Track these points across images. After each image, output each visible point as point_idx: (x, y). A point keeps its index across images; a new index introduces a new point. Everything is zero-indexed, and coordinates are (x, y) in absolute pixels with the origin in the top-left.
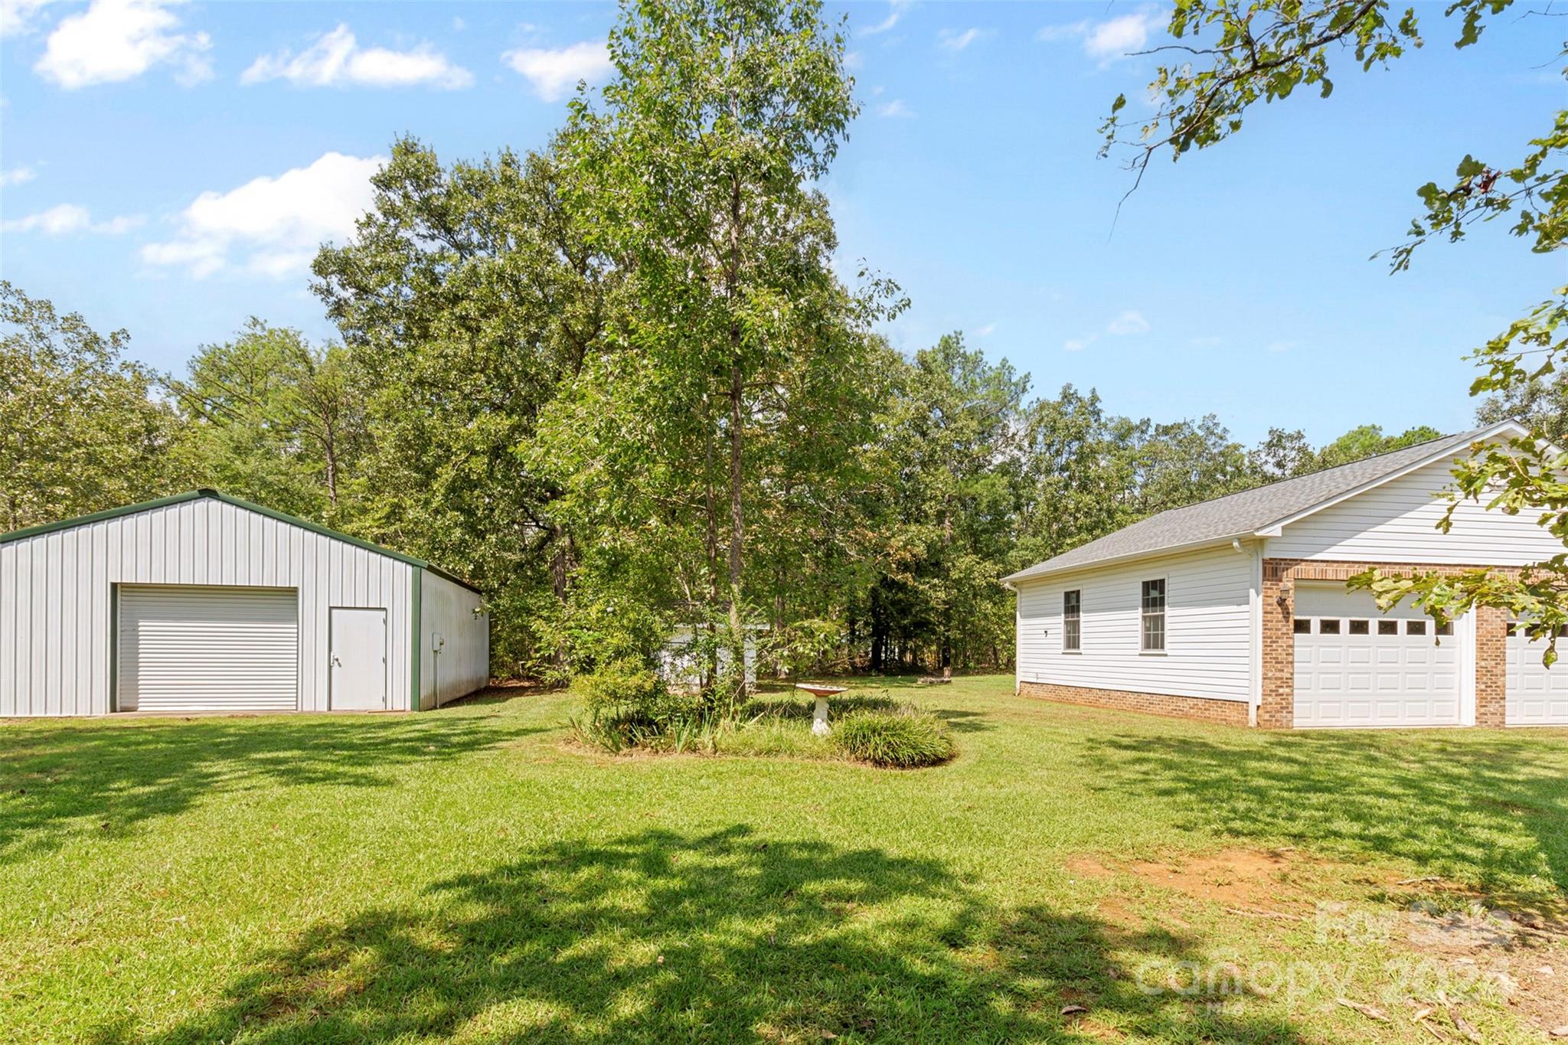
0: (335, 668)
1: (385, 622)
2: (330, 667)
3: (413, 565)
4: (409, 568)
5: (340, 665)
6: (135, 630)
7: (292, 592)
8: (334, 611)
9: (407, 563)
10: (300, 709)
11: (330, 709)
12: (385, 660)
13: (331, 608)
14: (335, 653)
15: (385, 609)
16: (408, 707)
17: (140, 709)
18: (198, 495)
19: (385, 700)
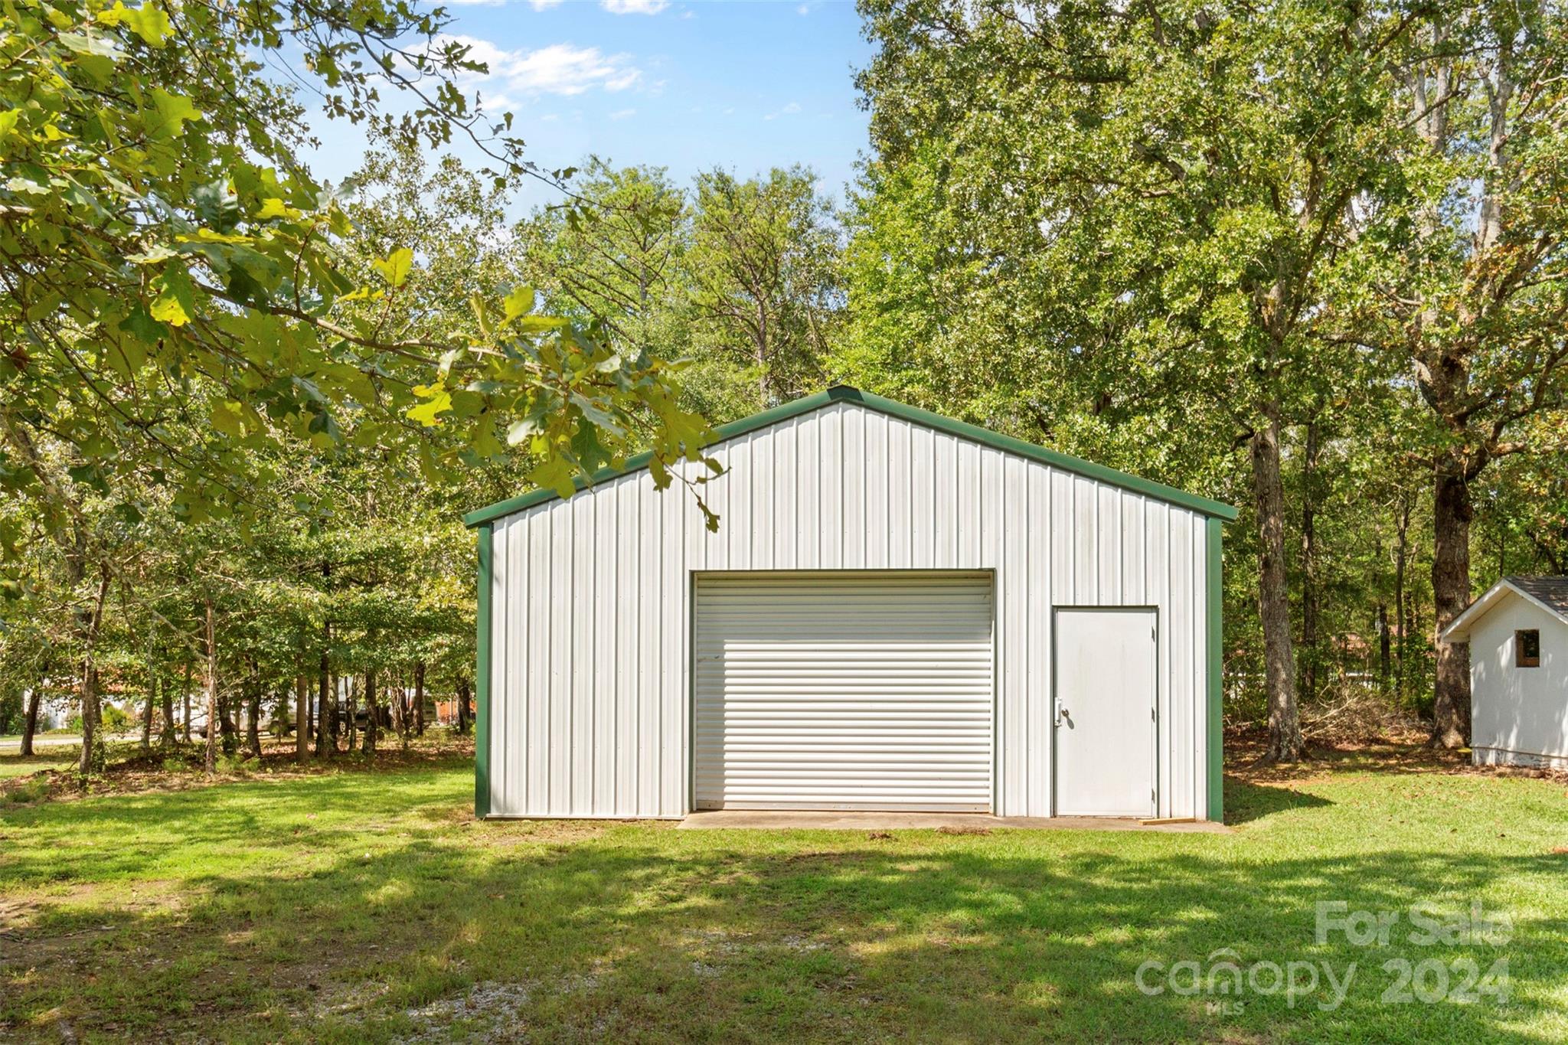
0: (1063, 730)
1: (1156, 635)
2: (1054, 728)
3: (1207, 515)
4: (1200, 521)
5: (1071, 725)
6: (719, 658)
7: (985, 579)
8: (1061, 616)
9: (1198, 511)
10: (1000, 812)
11: (1054, 815)
12: (1156, 716)
13: (1055, 609)
14: (1064, 701)
15: (1155, 609)
16: (1201, 813)
17: (727, 806)
18: (829, 400)
19: (1156, 796)
